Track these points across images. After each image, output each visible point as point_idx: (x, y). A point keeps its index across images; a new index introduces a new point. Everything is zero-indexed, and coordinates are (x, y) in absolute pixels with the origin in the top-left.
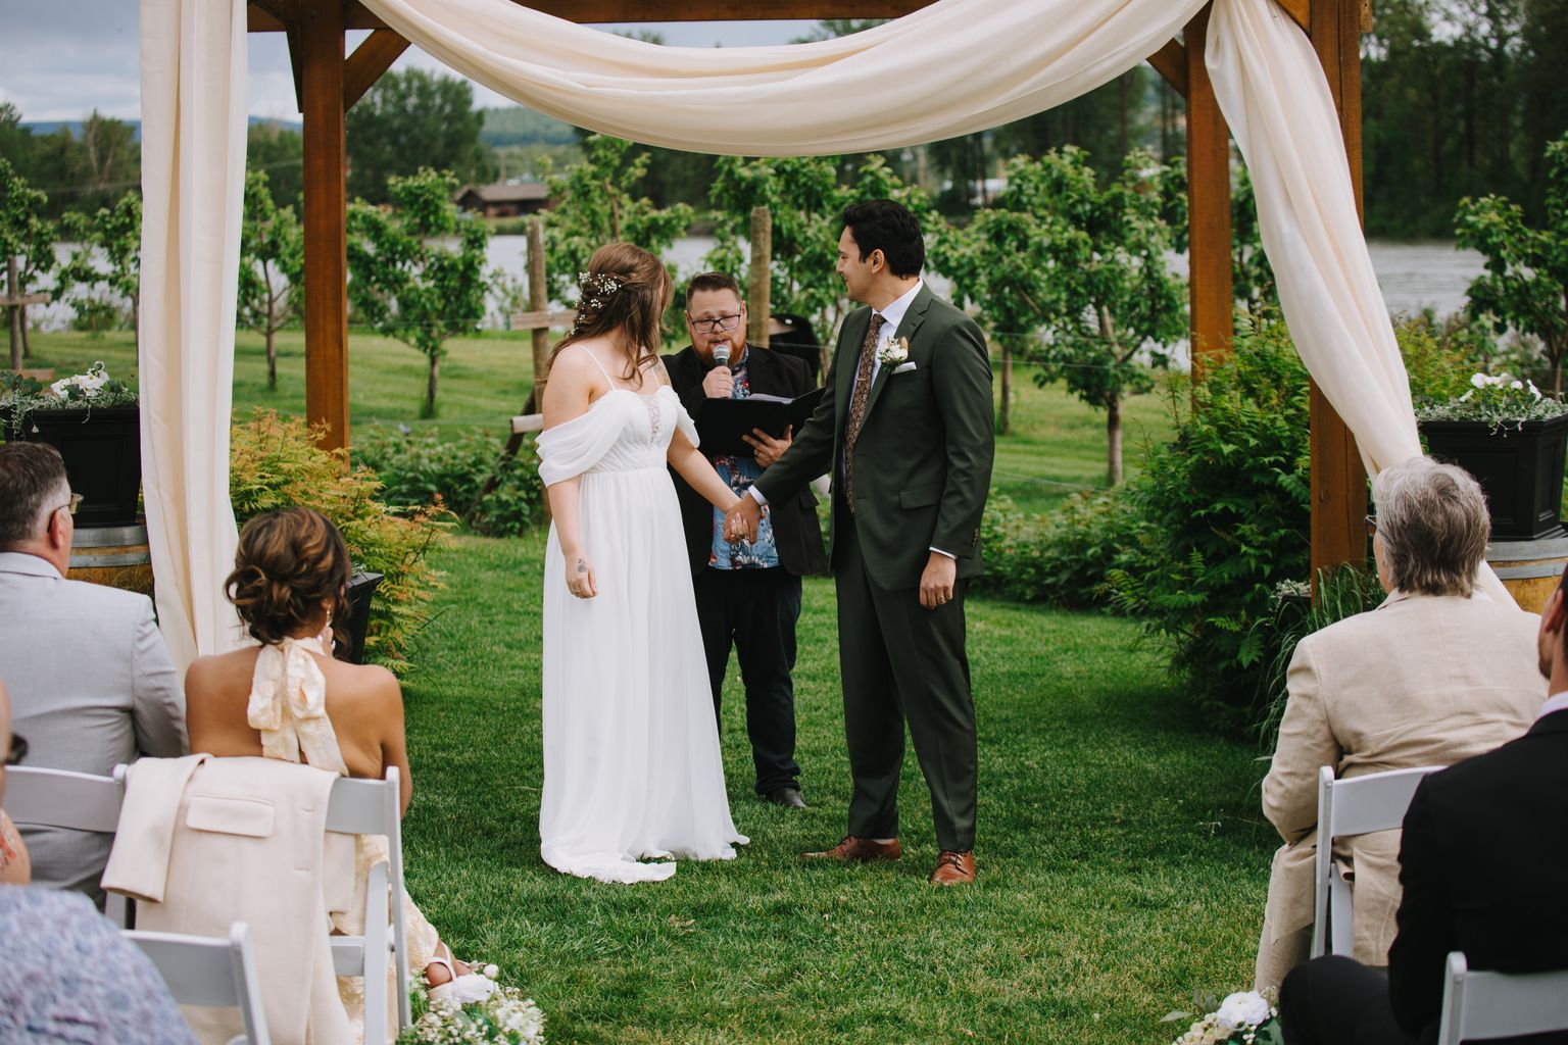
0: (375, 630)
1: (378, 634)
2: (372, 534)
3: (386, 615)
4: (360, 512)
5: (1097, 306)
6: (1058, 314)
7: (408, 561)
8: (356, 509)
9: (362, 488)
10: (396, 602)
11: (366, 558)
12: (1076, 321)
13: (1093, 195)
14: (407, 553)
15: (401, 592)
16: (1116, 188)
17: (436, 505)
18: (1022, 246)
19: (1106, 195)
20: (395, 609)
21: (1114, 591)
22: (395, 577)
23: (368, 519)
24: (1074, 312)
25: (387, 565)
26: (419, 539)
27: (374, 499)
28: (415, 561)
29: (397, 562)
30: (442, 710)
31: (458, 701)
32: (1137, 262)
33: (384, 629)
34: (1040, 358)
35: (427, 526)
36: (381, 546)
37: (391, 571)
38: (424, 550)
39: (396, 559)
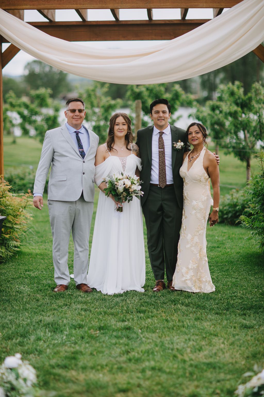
0: (9, 233)
1: (10, 234)
2: (8, 203)
3: (12, 228)
4: (4, 195)
5: (244, 130)
6: (231, 133)
7: (20, 210)
8: (3, 195)
9: (4, 188)
10: (16, 224)
11: (6, 210)
12: (237, 135)
13: (242, 96)
14: (20, 209)
15: (17, 221)
16: (249, 95)
17: (28, 193)
18: (221, 112)
19: (247, 97)
20: (15, 226)
21: (242, 222)
22: (16, 216)
23: (7, 198)
24: (236, 133)
25: (13, 212)
26: (23, 205)
27: (9, 191)
28: (22, 211)
29: (16, 211)
30: (31, 258)
31: (37, 254)
32: (256, 117)
33: (12, 232)
34: (226, 147)
35: (26, 200)
36: (11, 206)
37: (14, 214)
38: (25, 207)
39: (16, 210)
